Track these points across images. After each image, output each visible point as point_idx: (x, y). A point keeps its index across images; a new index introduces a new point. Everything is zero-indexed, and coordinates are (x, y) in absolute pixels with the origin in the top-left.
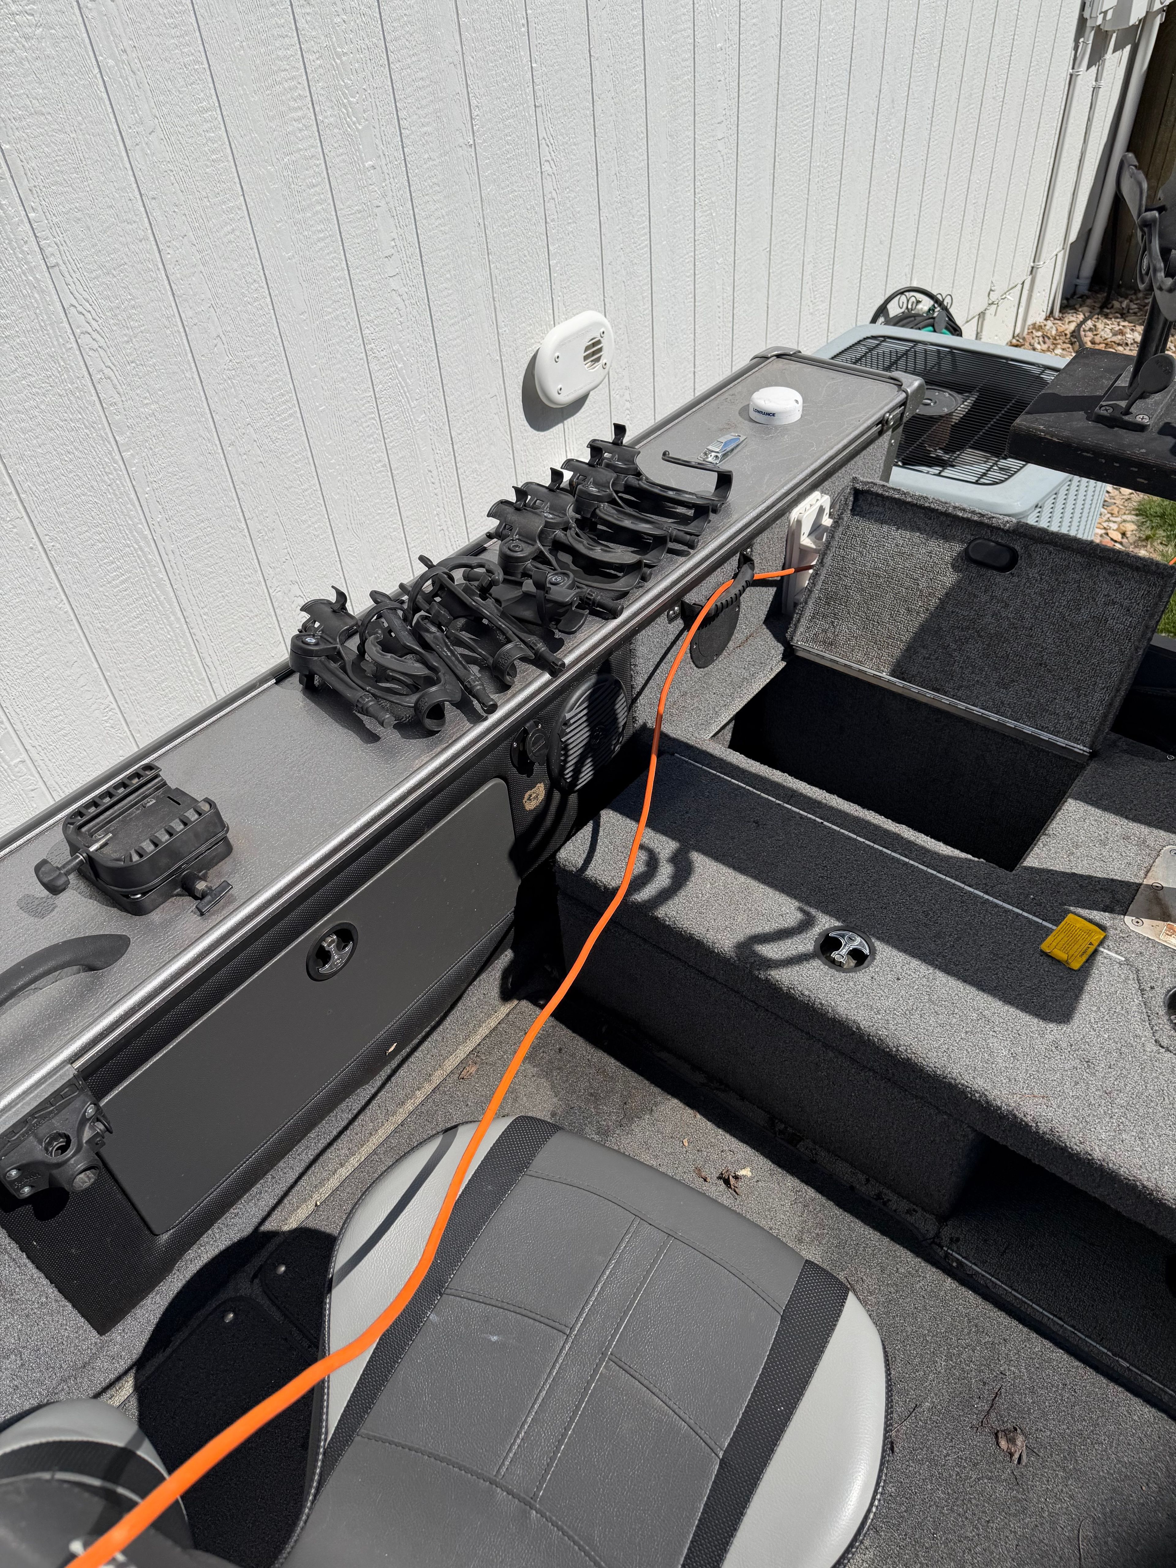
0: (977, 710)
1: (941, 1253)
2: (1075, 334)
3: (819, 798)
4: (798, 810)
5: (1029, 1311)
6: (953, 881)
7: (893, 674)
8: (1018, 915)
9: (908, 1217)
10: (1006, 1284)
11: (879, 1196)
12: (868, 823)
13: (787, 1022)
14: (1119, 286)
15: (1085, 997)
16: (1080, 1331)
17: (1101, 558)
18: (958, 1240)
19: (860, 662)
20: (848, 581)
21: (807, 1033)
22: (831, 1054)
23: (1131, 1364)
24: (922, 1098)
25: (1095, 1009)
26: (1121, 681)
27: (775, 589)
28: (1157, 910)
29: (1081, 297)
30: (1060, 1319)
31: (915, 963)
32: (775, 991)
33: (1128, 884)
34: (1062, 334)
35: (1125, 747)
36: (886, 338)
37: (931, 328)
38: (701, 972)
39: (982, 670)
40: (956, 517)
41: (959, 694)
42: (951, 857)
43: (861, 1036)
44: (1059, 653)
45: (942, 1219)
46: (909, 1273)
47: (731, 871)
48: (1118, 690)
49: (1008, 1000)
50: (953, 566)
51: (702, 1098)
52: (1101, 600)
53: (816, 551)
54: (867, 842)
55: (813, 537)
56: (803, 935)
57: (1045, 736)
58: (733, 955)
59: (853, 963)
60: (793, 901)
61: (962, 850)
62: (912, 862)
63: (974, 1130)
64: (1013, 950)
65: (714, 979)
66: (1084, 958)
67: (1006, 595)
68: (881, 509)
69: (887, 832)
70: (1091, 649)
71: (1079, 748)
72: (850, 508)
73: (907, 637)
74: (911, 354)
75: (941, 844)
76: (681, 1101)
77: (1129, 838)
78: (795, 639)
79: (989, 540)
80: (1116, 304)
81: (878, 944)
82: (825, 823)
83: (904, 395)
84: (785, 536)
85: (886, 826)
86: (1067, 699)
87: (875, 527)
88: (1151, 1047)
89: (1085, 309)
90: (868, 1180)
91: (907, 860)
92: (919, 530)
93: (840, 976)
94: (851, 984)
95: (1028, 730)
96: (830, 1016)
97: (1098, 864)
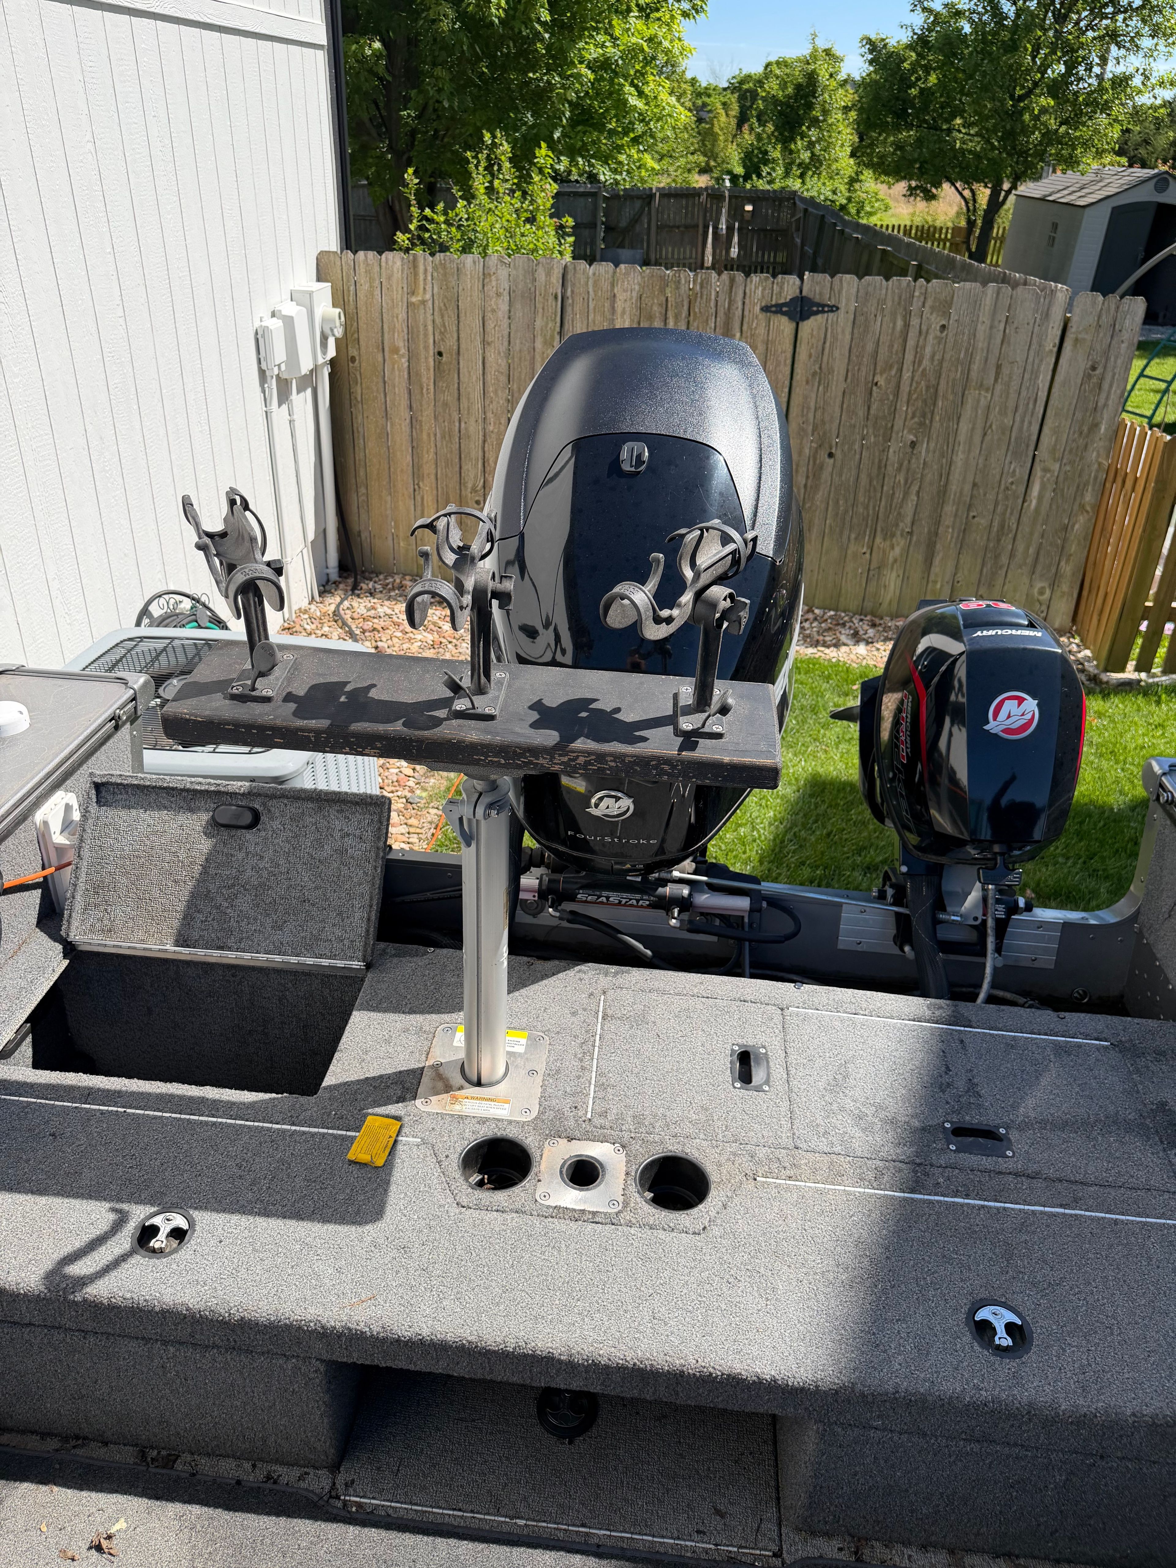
0: (263, 956)
1: (340, 1504)
2: (336, 613)
3: (118, 1088)
4: (97, 1107)
5: (431, 1517)
6: (261, 1124)
7: (177, 944)
8: (324, 1135)
9: (302, 1485)
10: (405, 1503)
11: (268, 1478)
12: (172, 1096)
13: (119, 1336)
14: (363, 572)
15: (393, 1188)
16: (478, 1513)
17: (327, 801)
18: (353, 1482)
19: (142, 941)
20: (110, 868)
21: (143, 1338)
22: (172, 1349)
23: (527, 1520)
24: (268, 1353)
25: (402, 1196)
26: (371, 899)
27: (40, 891)
28: (440, 1085)
29: (335, 583)
30: (460, 1510)
31: (235, 1218)
32: (96, 1309)
33: (412, 1072)
34: (325, 614)
35: (393, 952)
36: (142, 639)
37: (195, 624)
38: (15, 1323)
39: (255, 919)
40: (195, 791)
41: (242, 946)
42: (256, 1102)
43: (193, 1316)
44: (316, 888)
45: (335, 1468)
46: (312, 1543)
47: (29, 1197)
48: (371, 906)
49: (325, 1220)
50: (205, 834)
51: (57, 1466)
52: (337, 835)
53: (71, 846)
54: (174, 1115)
55: (66, 833)
56: (117, 1237)
57: (325, 962)
58: (42, 1288)
59: (175, 1243)
60: (104, 1203)
61: (266, 1091)
62: (220, 1120)
63: (322, 1361)
64: (324, 1170)
65: (30, 1324)
66: (387, 1153)
67: (258, 849)
68: (125, 796)
69: (191, 1099)
70: (342, 878)
71: (357, 964)
72: (95, 800)
73: (181, 907)
74: (169, 649)
75: (246, 1092)
76: (32, 1482)
77: (408, 1030)
78: (72, 935)
79: (231, 805)
80: (364, 586)
81: (196, 1214)
82: (128, 1111)
83: (132, 691)
84: (35, 839)
85: (190, 1094)
86: (334, 925)
87: (123, 813)
88: (454, 1210)
89: (340, 592)
90: (254, 1466)
91: (214, 1119)
92: (166, 808)
93: (160, 1263)
94: (174, 1266)
95: (310, 961)
96: (157, 1309)
97: (386, 1062)
